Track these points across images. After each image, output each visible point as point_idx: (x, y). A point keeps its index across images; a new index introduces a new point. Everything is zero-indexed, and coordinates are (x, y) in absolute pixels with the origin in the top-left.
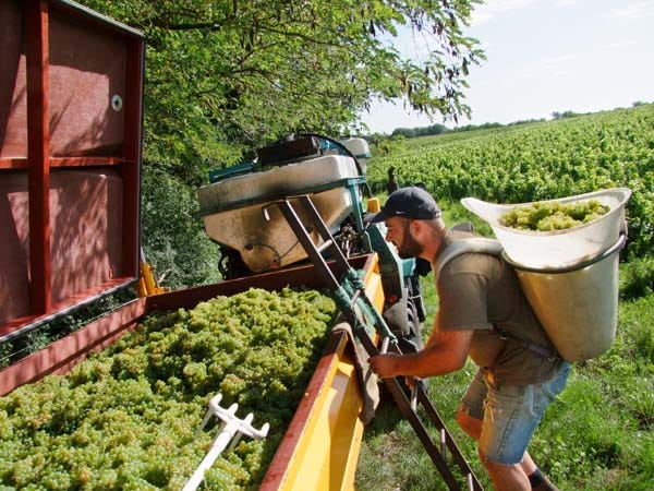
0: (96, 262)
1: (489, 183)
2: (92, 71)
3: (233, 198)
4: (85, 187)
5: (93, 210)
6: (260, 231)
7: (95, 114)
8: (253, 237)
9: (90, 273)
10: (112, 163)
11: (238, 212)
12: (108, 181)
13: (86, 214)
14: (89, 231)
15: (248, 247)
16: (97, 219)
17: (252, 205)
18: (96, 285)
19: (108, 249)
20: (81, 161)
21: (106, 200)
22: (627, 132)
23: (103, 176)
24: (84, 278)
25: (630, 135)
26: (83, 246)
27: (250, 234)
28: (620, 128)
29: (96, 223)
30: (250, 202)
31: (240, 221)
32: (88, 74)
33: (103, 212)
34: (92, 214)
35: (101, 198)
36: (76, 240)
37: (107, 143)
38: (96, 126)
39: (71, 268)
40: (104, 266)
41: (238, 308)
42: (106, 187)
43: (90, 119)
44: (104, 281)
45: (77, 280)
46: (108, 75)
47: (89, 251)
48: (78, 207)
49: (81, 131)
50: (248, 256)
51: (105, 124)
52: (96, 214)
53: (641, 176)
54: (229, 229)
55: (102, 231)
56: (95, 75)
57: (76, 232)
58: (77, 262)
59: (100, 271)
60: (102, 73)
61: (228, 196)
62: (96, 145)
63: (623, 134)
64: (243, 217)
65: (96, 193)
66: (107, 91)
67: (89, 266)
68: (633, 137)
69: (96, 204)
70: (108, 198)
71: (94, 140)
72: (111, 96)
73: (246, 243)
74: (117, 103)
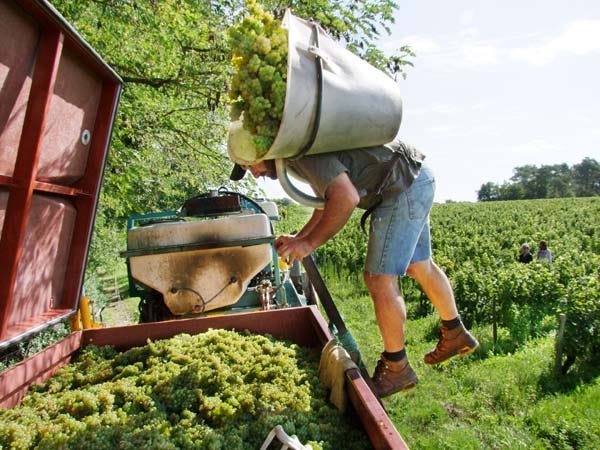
0: (42, 290)
1: (344, 255)
2: (73, 104)
3: (163, 243)
4: (47, 213)
5: (48, 238)
6: (187, 276)
7: (67, 145)
8: (178, 282)
9: (36, 301)
10: (72, 193)
11: (167, 256)
12: (65, 210)
13: (42, 240)
14: (41, 258)
15: (173, 290)
16: (50, 247)
17: (182, 251)
18: (38, 314)
19: (53, 278)
20: (51, 188)
21: (60, 230)
22: (448, 223)
23: (62, 205)
24: (30, 305)
25: (451, 225)
26: (34, 273)
27: (176, 278)
28: (441, 219)
29: (48, 251)
30: (181, 248)
31: (168, 265)
32: (70, 105)
33: (56, 240)
34: (47, 241)
35: (57, 227)
36: (30, 265)
37: (71, 174)
38: (66, 155)
39: (21, 294)
40: (47, 295)
41: (215, 347)
42: (63, 216)
43: (62, 149)
44: (45, 311)
45: (25, 306)
46: (85, 110)
47: (38, 278)
48: (37, 233)
49: (53, 158)
50: (171, 299)
51: (73, 155)
52: (50, 241)
53: (471, 259)
54: (155, 271)
55: (51, 260)
56: (75, 108)
57: (31, 257)
58: (27, 289)
59: (43, 300)
60: (80, 107)
61: (158, 240)
62: (63, 174)
63: (445, 224)
64: (171, 262)
65: (53, 221)
66: (81, 124)
67: (36, 293)
68: (453, 228)
69: (52, 231)
70: (63, 228)
71: (61, 169)
72: (82, 131)
73: (170, 286)
74: (86, 137)
